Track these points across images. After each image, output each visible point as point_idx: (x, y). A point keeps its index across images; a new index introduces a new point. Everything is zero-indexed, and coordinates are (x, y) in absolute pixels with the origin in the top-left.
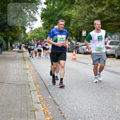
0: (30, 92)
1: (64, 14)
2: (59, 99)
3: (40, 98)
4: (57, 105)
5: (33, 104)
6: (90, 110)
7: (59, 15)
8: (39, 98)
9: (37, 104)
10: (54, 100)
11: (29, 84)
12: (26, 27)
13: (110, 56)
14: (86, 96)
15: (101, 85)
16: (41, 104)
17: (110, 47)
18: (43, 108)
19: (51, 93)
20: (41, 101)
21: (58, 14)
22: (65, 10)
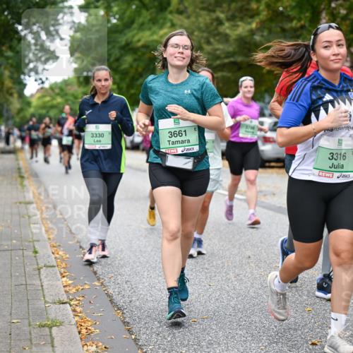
0: (37, 272)
1: (139, 41)
2: (124, 290)
3: (67, 289)
4: (119, 309)
5: (47, 305)
6: (215, 322)
7: (123, 43)
8: (63, 289)
9: (57, 306)
10: (108, 295)
11: (34, 247)
12: (27, 77)
13: (273, 164)
14: (203, 282)
15: (245, 247)
16: (71, 306)
17: (273, 138)
18: (77, 318)
19: (99, 272)
20: (71, 297)
21: (120, 40)
22: (142, 27)
